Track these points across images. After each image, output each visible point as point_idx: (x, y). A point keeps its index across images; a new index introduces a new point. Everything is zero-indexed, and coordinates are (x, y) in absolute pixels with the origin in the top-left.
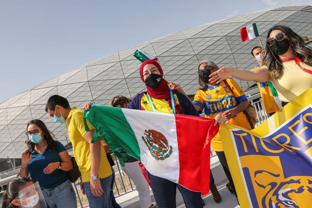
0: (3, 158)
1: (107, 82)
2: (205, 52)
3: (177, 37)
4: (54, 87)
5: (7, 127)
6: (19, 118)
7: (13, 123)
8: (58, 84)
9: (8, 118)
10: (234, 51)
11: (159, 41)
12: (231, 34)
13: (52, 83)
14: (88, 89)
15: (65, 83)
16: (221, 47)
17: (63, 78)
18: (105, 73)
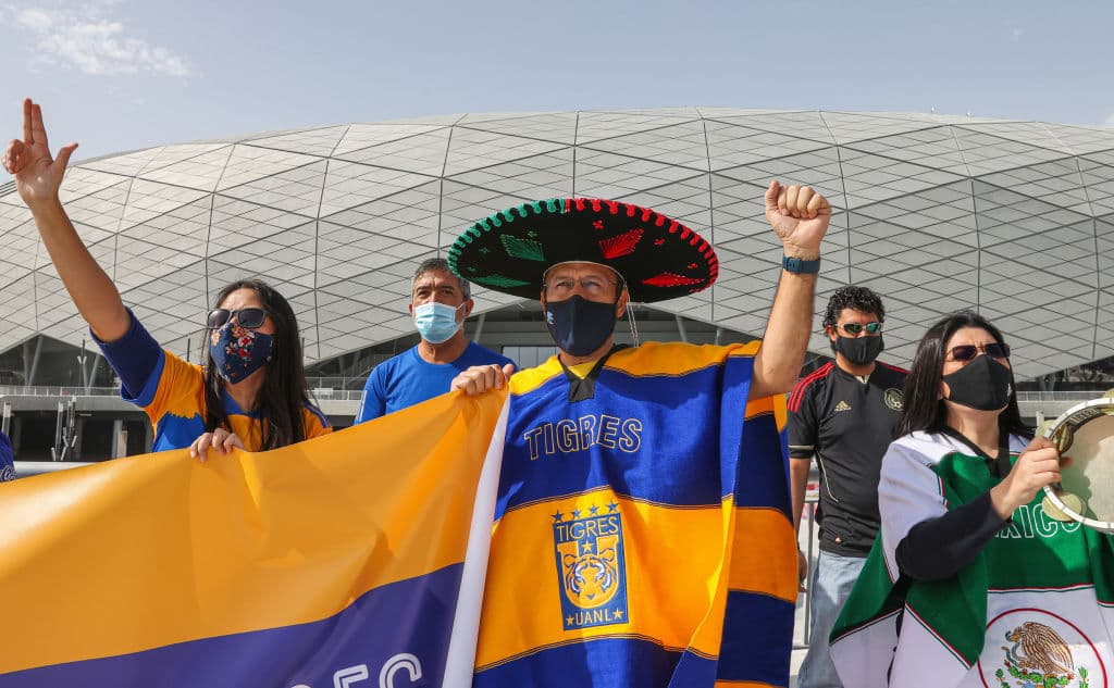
2: (881, 212)
3: (802, 125)
4: (317, 159)
5: (110, 243)
6: (164, 222)
7: (139, 233)
9: (129, 210)
10: (986, 241)
11: (732, 121)
12: (998, 180)
13: (318, 141)
14: (434, 205)
15: (360, 157)
16: (944, 213)
17: (357, 136)
18: (509, 170)
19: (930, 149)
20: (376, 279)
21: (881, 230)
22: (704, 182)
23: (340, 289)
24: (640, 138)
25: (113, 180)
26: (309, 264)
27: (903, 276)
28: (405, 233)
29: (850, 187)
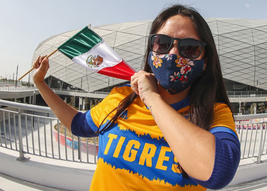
0: (55, 77)
2: (263, 46)
4: (114, 32)
8: (119, 30)
13: (114, 27)
15: (125, 31)
17: (124, 26)
21: (263, 51)
22: (217, 37)
28: (136, 51)
29: (255, 39)
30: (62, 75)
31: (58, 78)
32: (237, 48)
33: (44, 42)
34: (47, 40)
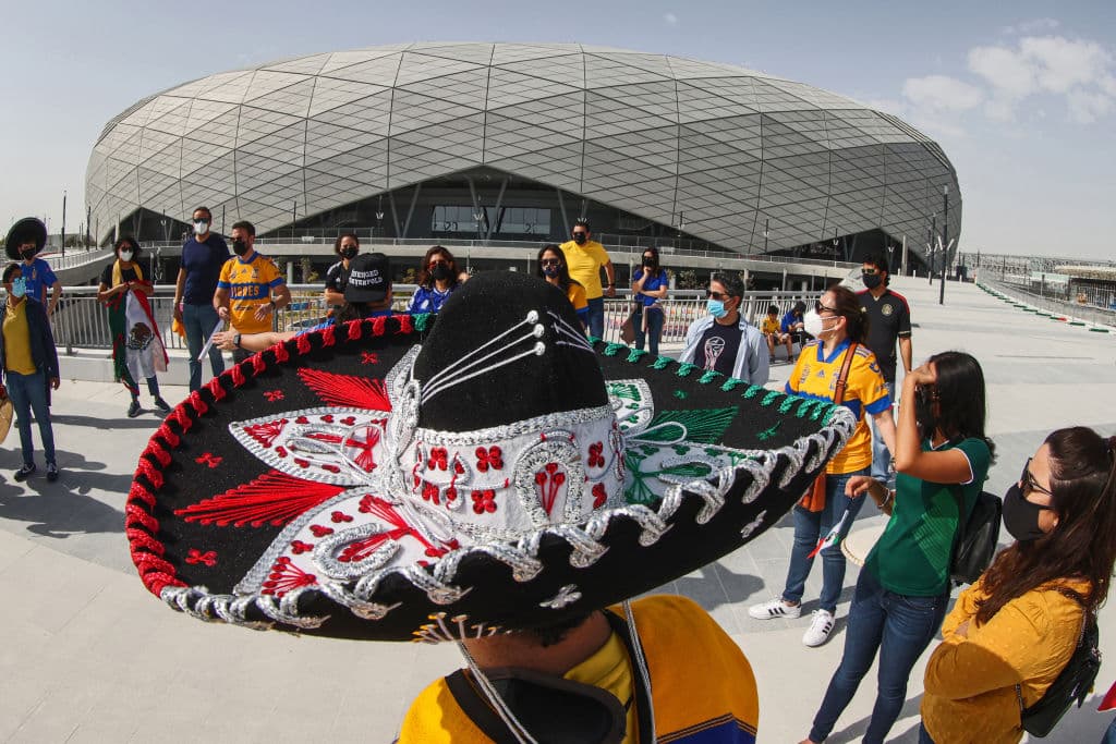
0: (154, 210)
1: (440, 105)
2: (702, 128)
3: (652, 64)
4: (309, 77)
5: (179, 144)
6: (210, 127)
7: (195, 136)
8: (323, 72)
9: (190, 120)
10: (767, 156)
11: (604, 56)
12: (777, 117)
13: (310, 65)
14: (387, 107)
15: (337, 74)
16: (741, 134)
17: (338, 60)
18: (442, 82)
19: (737, 91)
20: (346, 159)
21: (701, 140)
22: (581, 96)
23: (321, 167)
24: (539, 63)
25: (183, 101)
26: (300, 150)
27: (712, 173)
28: (367, 127)
29: (682, 108)
30: (170, 203)
31: (162, 212)
32: (633, 126)
33: (120, 118)
34: (129, 112)
